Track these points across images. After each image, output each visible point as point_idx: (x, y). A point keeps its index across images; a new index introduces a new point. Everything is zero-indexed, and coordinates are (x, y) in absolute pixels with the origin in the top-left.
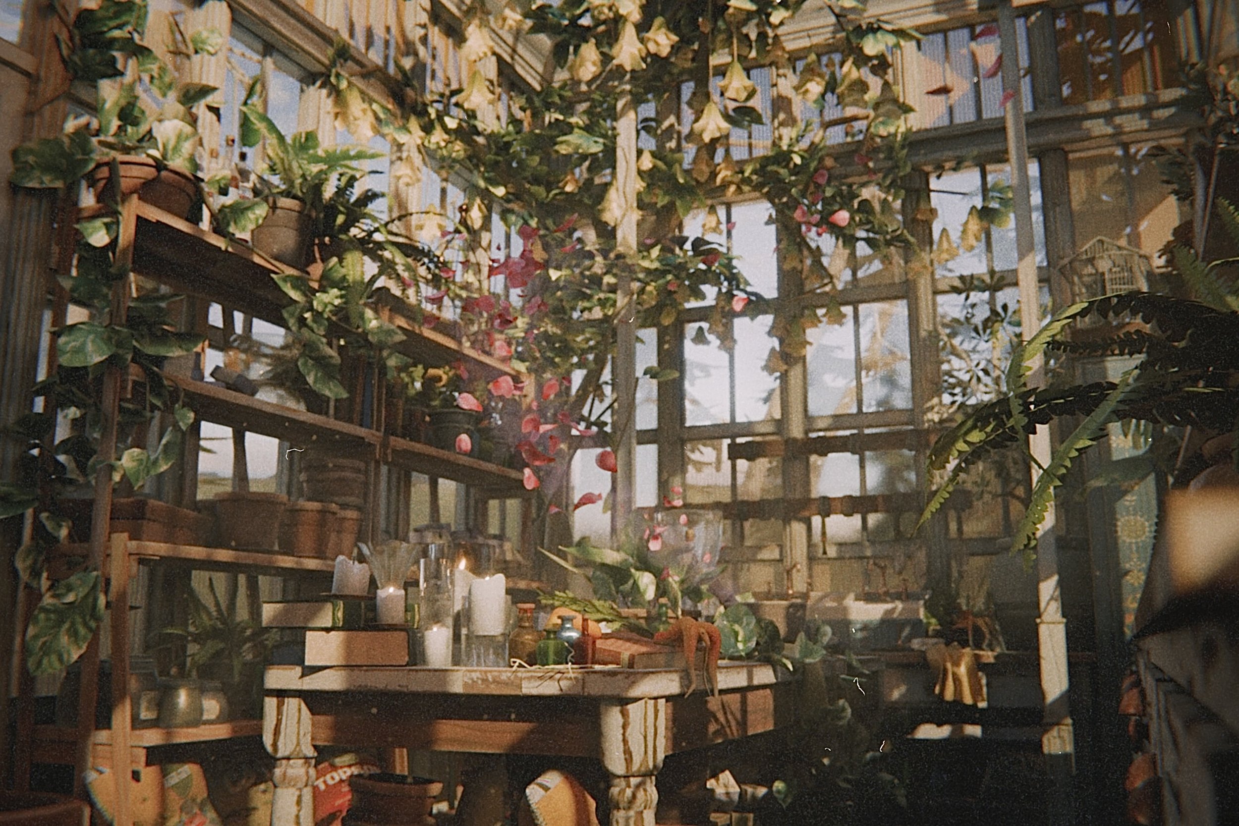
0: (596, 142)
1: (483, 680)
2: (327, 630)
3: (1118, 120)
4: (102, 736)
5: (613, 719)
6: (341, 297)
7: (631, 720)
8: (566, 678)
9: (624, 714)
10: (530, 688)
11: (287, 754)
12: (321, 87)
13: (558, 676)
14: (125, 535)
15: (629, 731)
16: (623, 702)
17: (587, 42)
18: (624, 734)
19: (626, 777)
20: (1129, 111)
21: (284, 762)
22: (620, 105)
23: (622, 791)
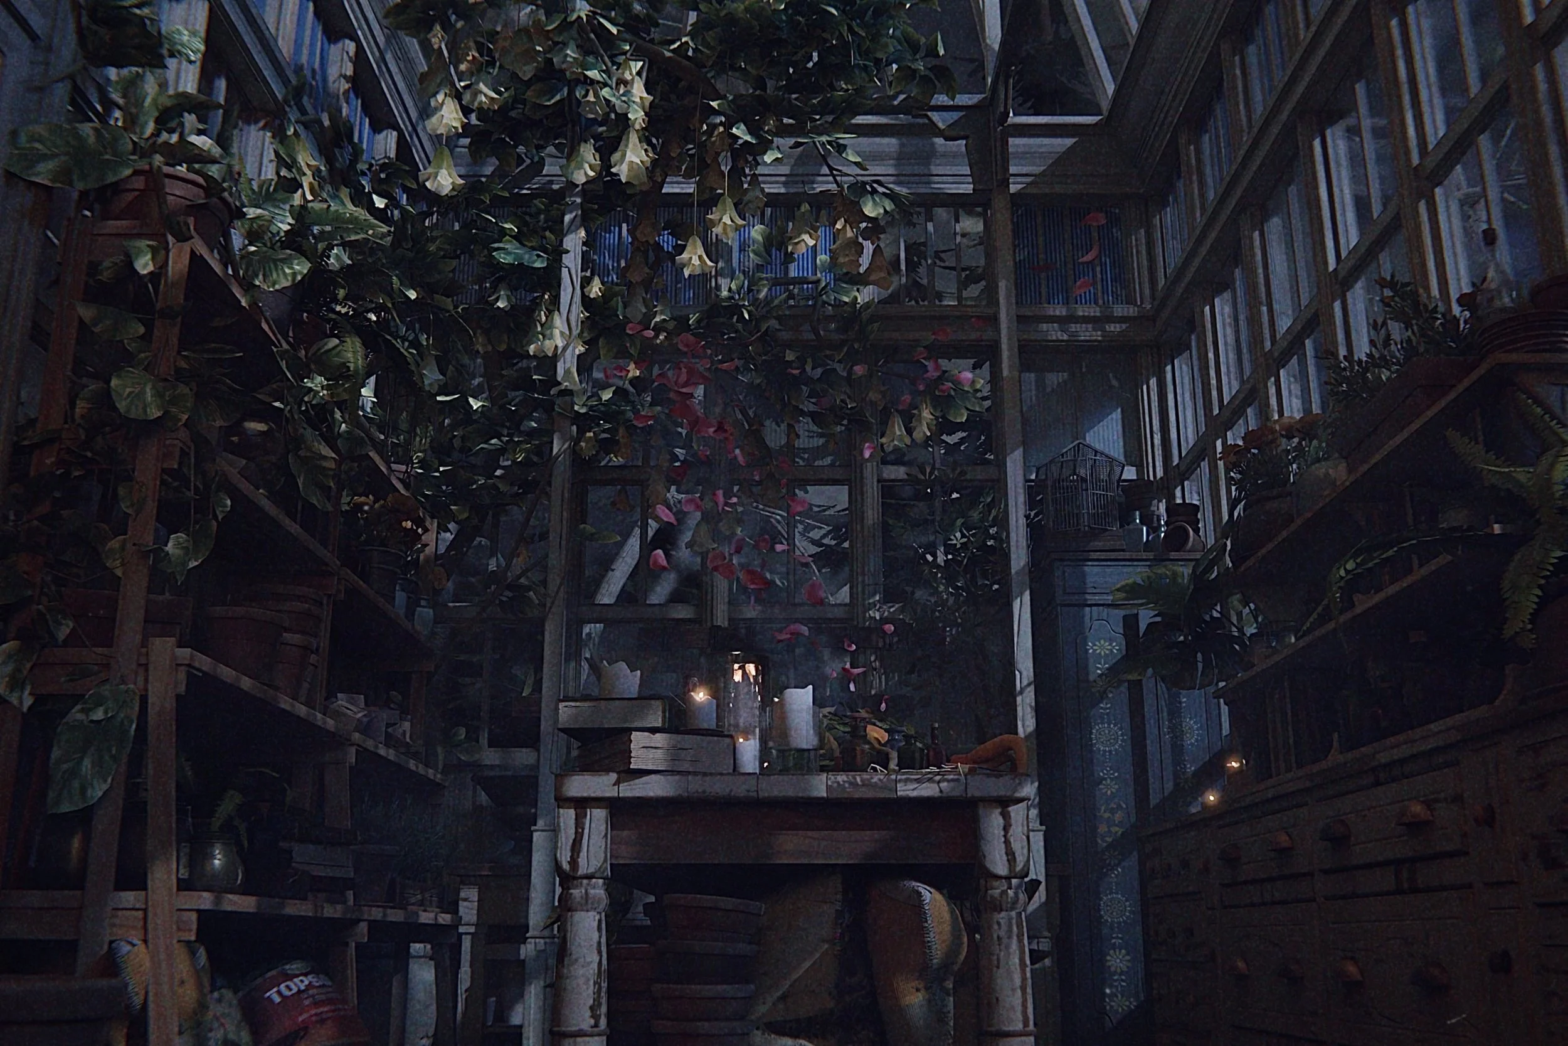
0: (538, 256)
1: (851, 783)
2: (653, 730)
3: (1073, 327)
4: (129, 898)
5: (994, 821)
6: (328, 387)
7: (1013, 822)
8: (948, 781)
9: (1006, 816)
10: (907, 790)
11: (591, 870)
12: (263, 128)
13: (938, 778)
14: (172, 640)
15: (1011, 832)
16: (1004, 803)
17: (586, 142)
18: (1005, 836)
19: (1008, 878)
20: (1086, 320)
21: (585, 881)
22: (567, 218)
23: (1004, 892)
